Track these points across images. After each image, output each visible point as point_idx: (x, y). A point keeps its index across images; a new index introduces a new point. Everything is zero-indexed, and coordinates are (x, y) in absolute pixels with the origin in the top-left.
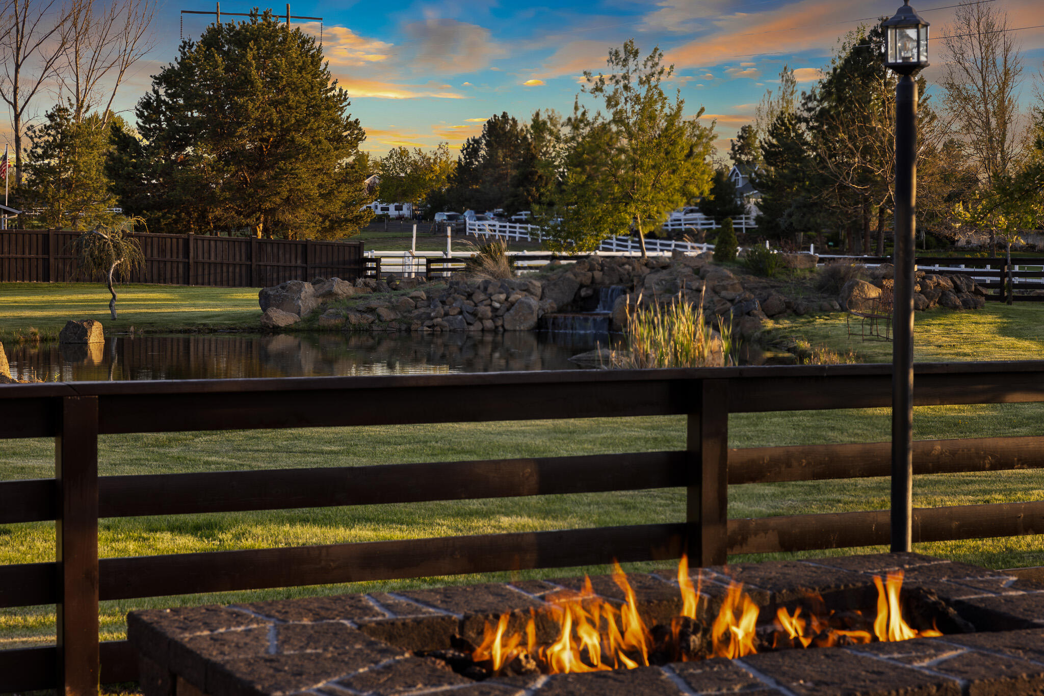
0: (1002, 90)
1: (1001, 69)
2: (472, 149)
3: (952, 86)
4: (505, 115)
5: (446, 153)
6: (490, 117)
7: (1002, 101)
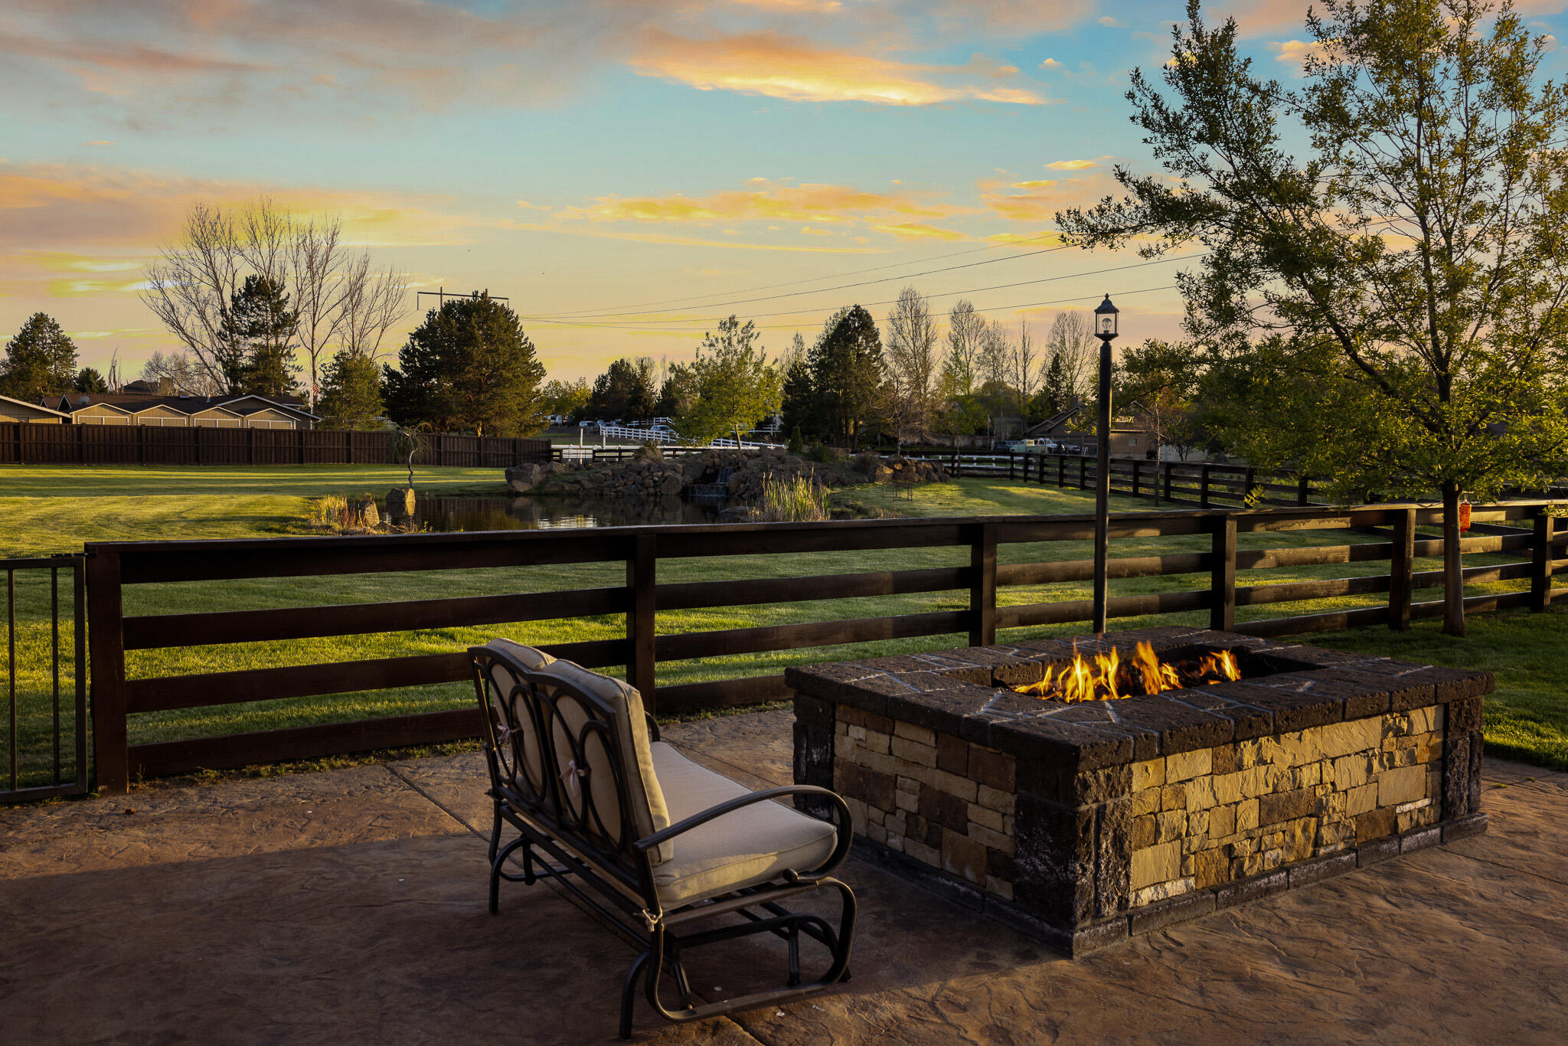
0: (924, 351)
1: (924, 338)
2: (601, 382)
3: (895, 347)
4: (622, 361)
5: (584, 384)
6: (613, 362)
7: (925, 358)
